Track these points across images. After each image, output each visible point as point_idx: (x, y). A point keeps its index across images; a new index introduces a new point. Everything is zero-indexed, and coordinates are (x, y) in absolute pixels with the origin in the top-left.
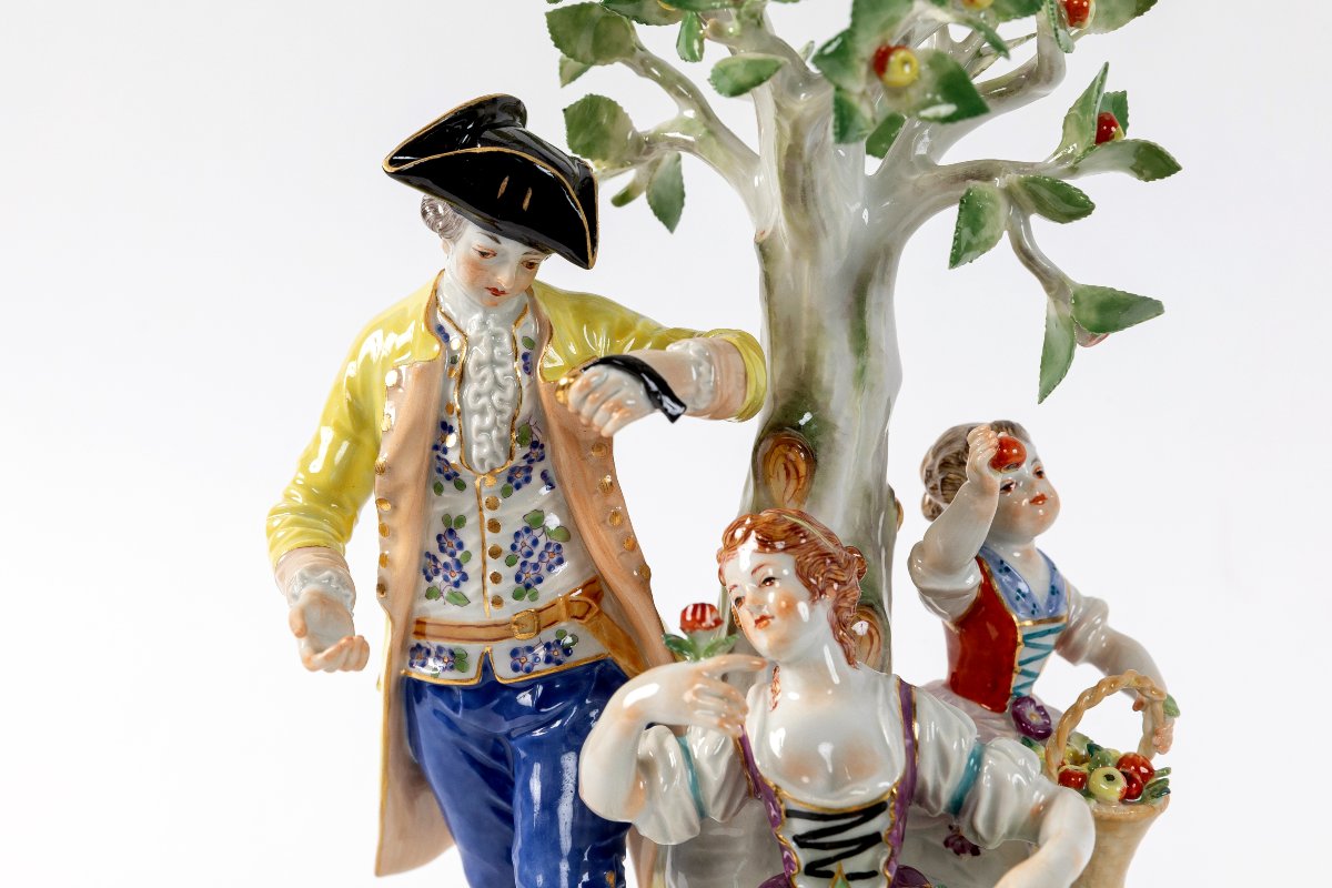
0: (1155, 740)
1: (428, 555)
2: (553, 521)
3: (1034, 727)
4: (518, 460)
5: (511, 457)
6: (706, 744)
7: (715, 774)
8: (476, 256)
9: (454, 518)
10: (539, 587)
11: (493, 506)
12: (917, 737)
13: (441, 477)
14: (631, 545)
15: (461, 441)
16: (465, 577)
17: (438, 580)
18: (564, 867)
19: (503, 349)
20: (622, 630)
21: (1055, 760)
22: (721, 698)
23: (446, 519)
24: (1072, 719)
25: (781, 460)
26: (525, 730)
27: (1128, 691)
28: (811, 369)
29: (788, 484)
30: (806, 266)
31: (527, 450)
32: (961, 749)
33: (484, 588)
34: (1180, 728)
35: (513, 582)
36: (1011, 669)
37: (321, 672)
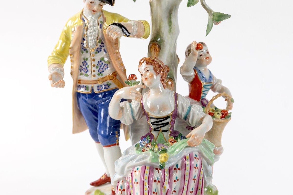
0: (229, 107)
1: (81, 66)
2: (106, 59)
3: (205, 104)
4: (98, 46)
5: (97, 46)
6: (135, 104)
7: (136, 110)
8: (90, 3)
9: (86, 58)
10: (103, 73)
11: (94, 56)
12: (177, 104)
13: (83, 50)
14: (122, 65)
15: (87, 42)
16: (88, 71)
17: (83, 71)
18: (107, 130)
19: (96, 23)
20: (121, 83)
21: (208, 110)
22: (136, 94)
23: (84, 59)
24: (211, 102)
25: (154, 48)
26: (100, 102)
27: (224, 97)
28: (160, 29)
29: (155, 53)
30: (159, 7)
31: (100, 44)
32: (186, 106)
33: (92, 73)
34: (234, 105)
35: (98, 72)
36: (201, 93)
37: (55, 87)
